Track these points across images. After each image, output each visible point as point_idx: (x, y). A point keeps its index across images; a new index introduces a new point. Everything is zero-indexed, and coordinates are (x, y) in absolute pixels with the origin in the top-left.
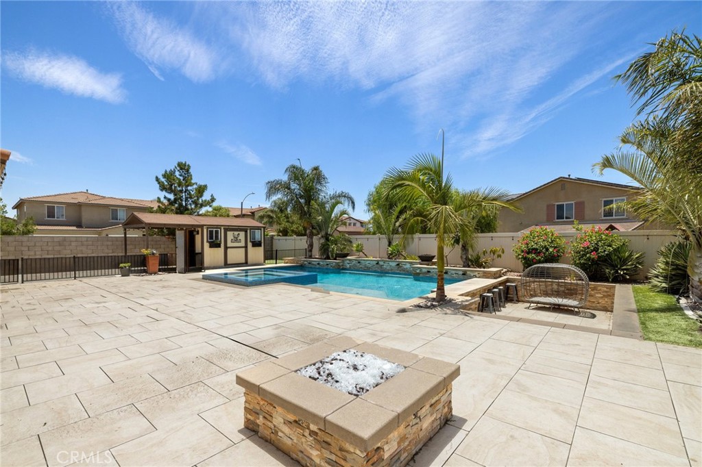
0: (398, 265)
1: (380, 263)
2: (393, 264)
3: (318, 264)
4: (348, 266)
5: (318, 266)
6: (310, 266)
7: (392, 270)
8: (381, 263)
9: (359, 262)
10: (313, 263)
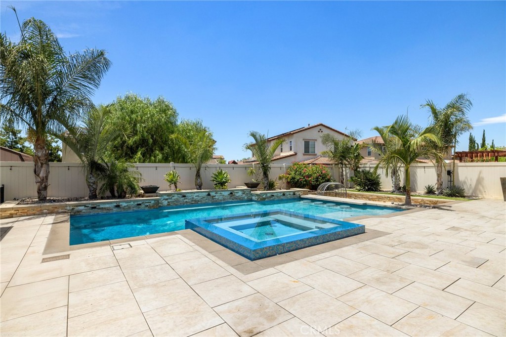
0: (231, 193)
1: (211, 194)
2: (226, 194)
3: (118, 206)
4: (165, 203)
5: (115, 210)
6: (93, 212)
7: (224, 199)
8: (213, 194)
9: (184, 196)
10: (102, 206)
